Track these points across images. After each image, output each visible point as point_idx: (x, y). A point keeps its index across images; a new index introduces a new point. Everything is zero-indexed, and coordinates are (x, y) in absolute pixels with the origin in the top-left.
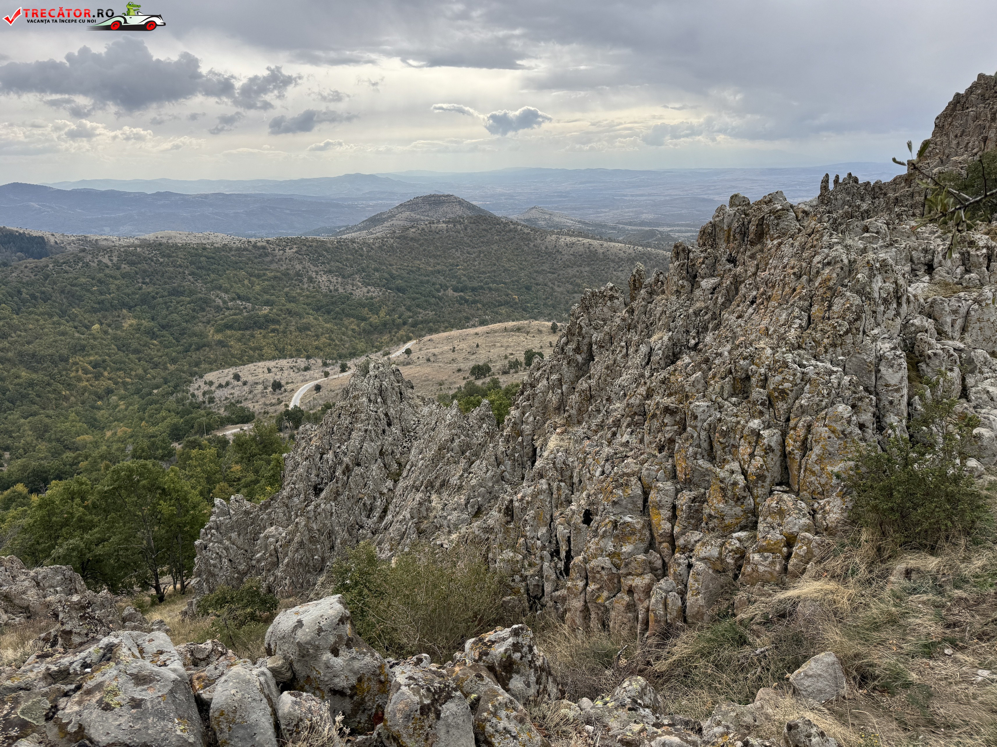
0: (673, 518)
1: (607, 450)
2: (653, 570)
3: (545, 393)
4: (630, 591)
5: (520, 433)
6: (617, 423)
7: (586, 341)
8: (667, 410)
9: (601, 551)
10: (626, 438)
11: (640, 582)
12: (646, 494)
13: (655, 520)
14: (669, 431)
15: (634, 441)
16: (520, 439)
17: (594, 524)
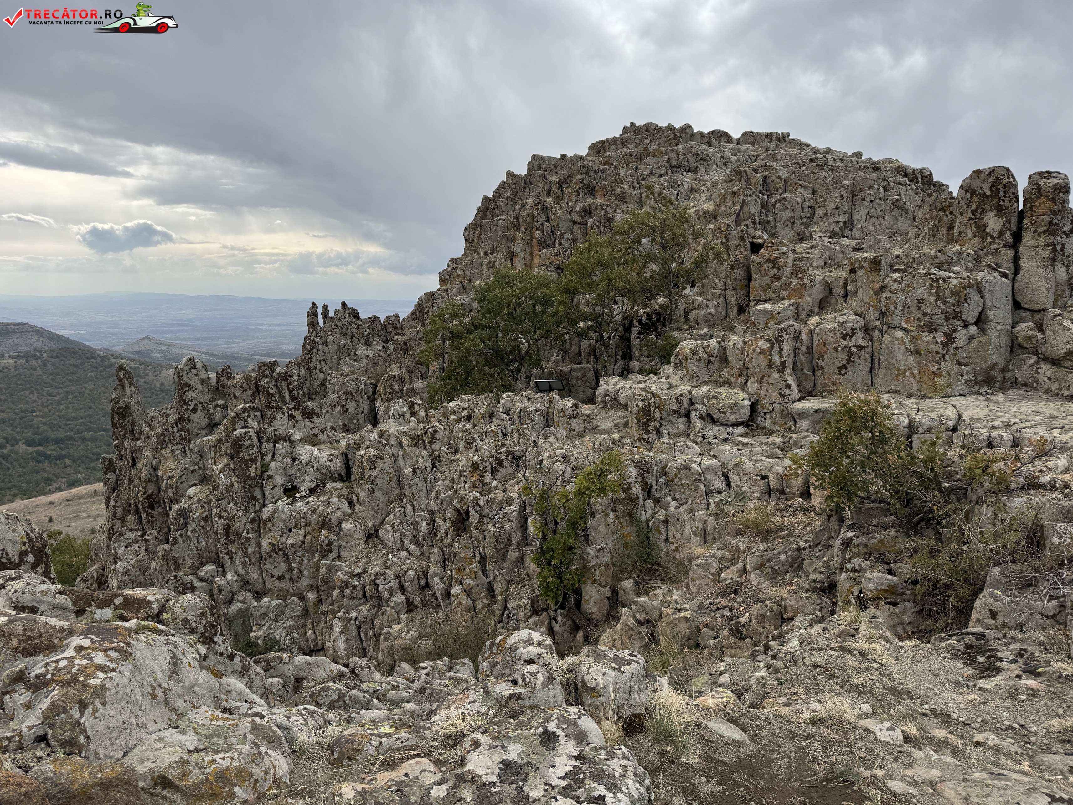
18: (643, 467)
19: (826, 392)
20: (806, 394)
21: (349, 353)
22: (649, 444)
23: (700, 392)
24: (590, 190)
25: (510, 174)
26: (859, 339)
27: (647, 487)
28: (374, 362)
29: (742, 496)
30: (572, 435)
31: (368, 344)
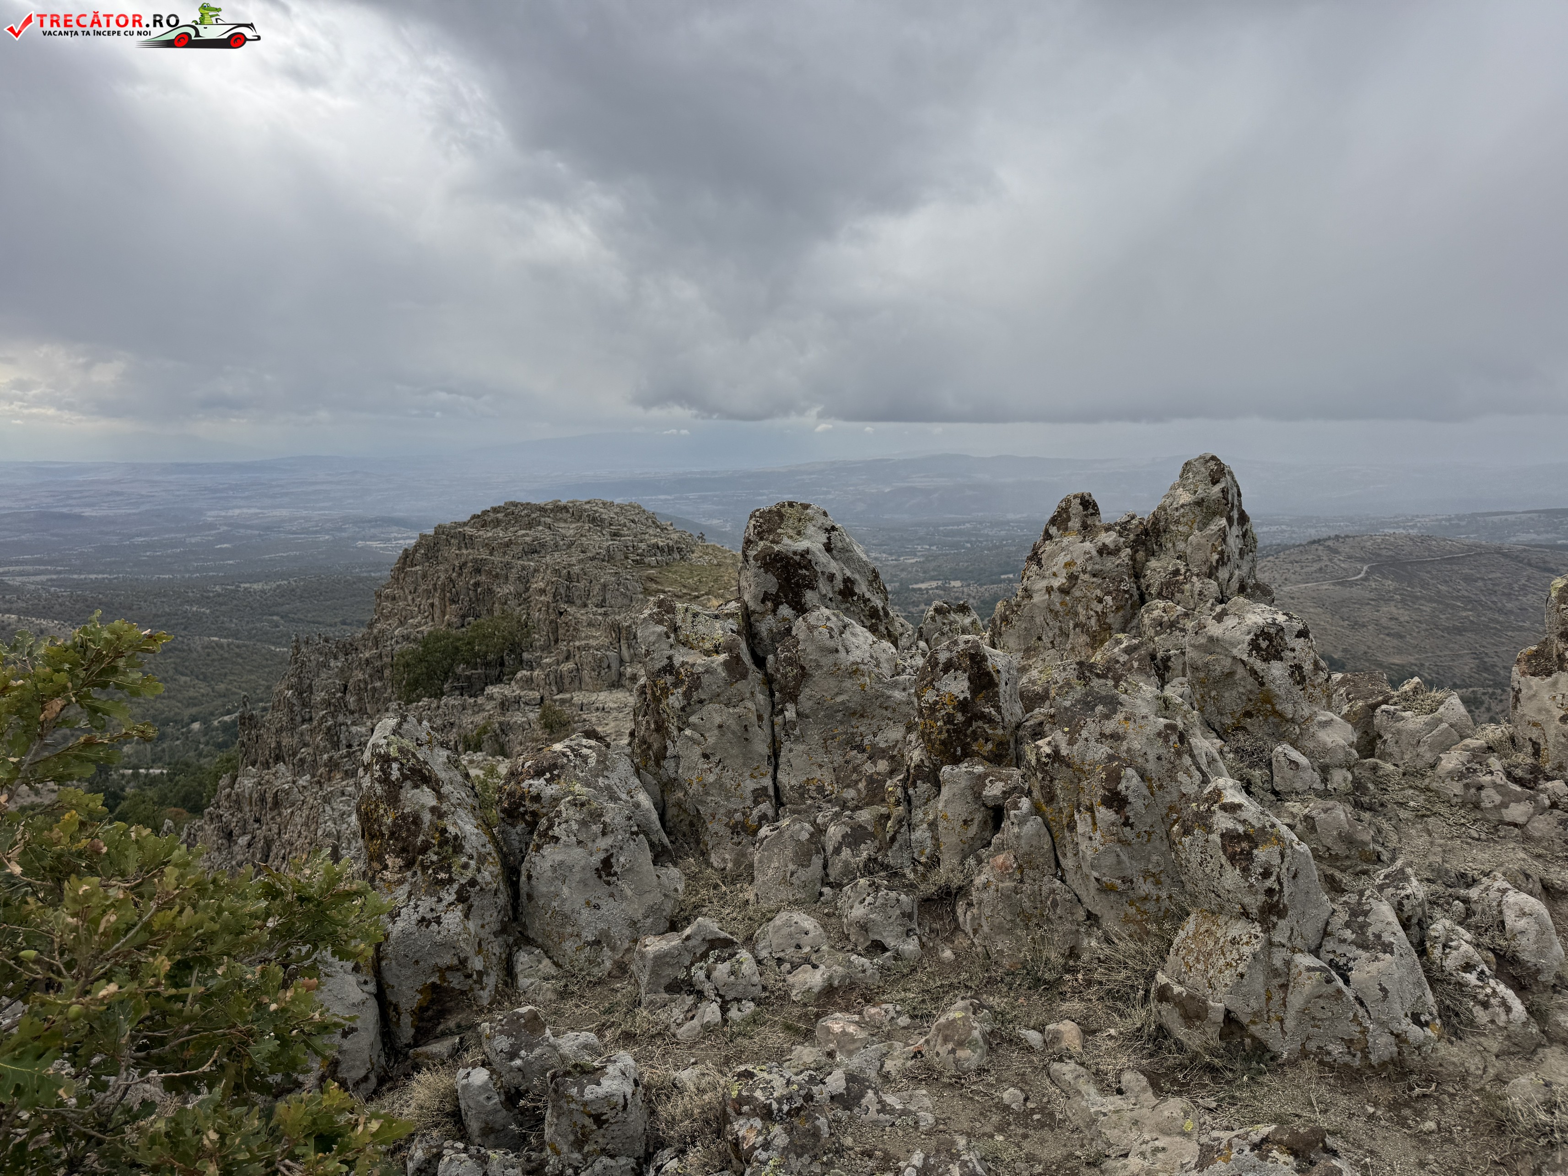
18: (501, 724)
19: (567, 691)
20: (560, 692)
22: (504, 715)
23: (522, 694)
24: (478, 571)
25: (422, 536)
26: (574, 673)
27: (502, 730)
29: (534, 730)
30: (475, 713)
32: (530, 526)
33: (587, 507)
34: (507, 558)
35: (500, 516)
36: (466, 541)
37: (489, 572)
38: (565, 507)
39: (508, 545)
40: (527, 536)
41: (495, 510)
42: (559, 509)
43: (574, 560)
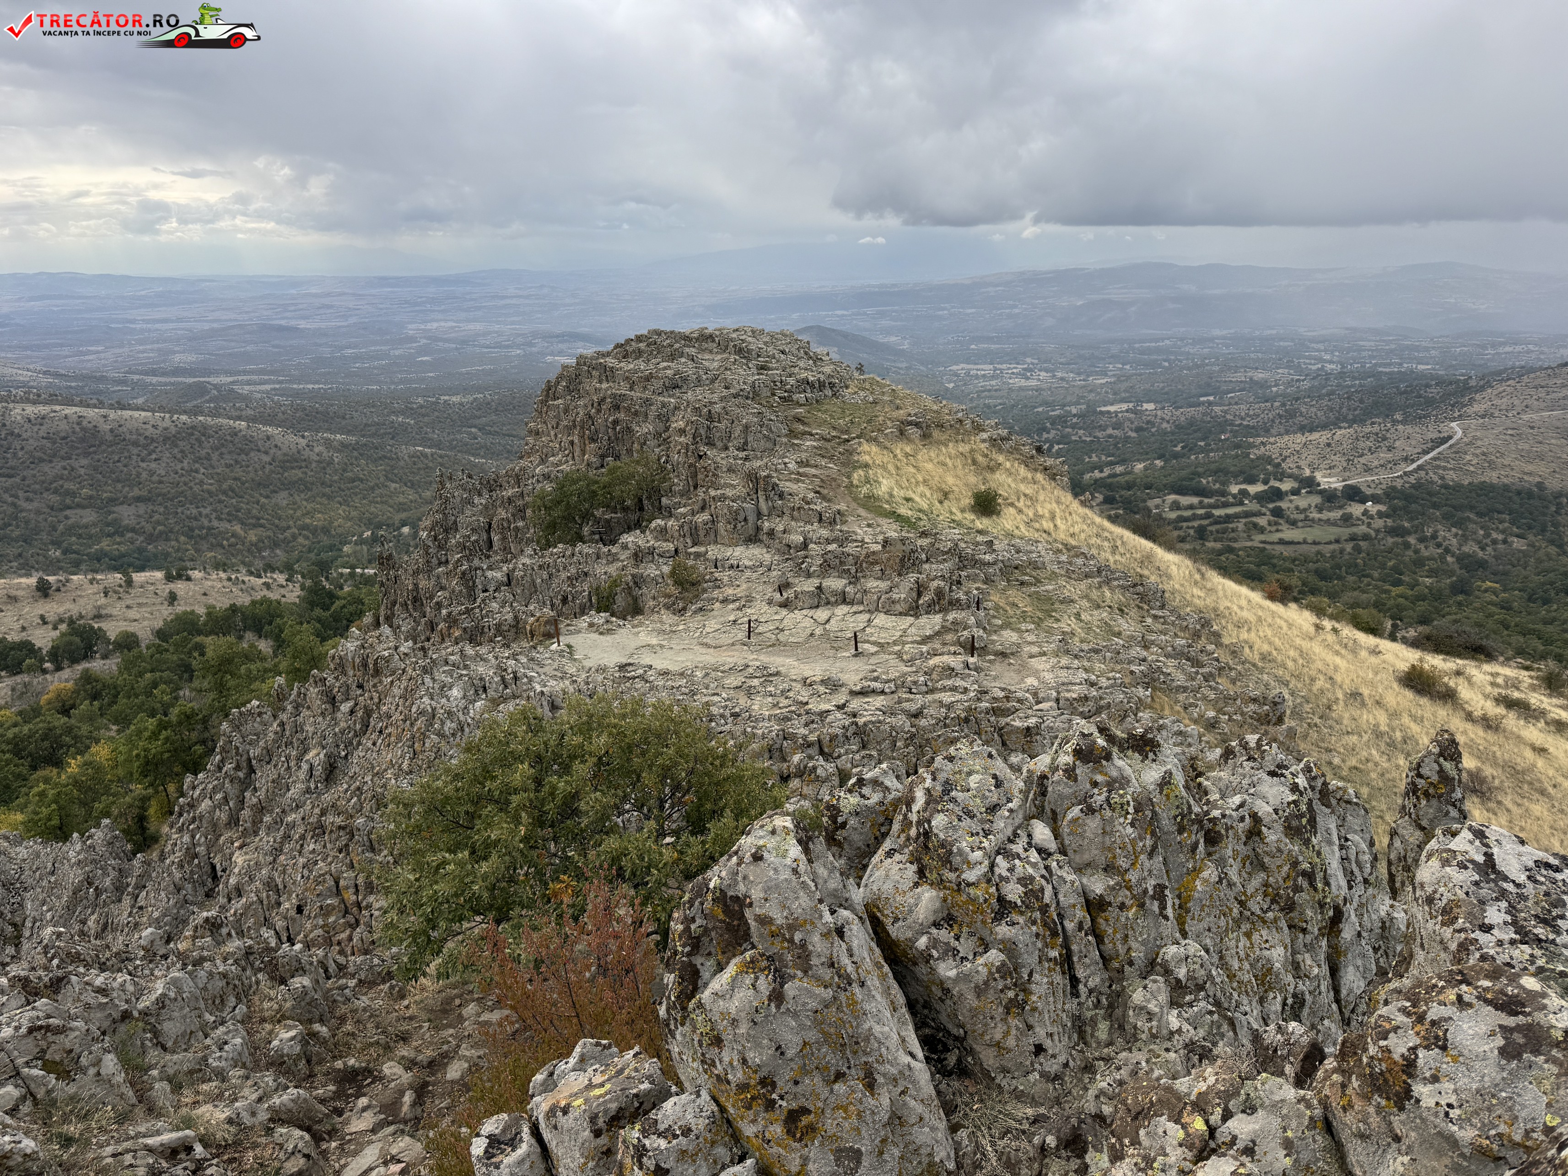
0: (357, 892)
1: (302, 861)
2: (351, 926)
3: (212, 811)
4: (339, 943)
5: (196, 856)
6: (303, 837)
7: (245, 757)
8: (340, 828)
9: (315, 927)
10: (312, 847)
11: (343, 936)
12: (337, 883)
13: (346, 896)
14: (344, 841)
15: (318, 847)
16: (196, 861)
17: (306, 912)
18: (633, 576)
19: (701, 544)
20: (695, 544)
21: (469, 502)
22: (637, 567)
23: (656, 545)
24: (617, 407)
25: (565, 367)
26: (710, 525)
27: (635, 583)
28: (486, 507)
29: (667, 585)
30: (609, 563)
31: (480, 495)
32: (672, 357)
33: (734, 335)
34: (647, 394)
35: (642, 345)
36: (608, 374)
37: (628, 409)
38: (711, 336)
39: (648, 379)
40: (668, 369)
41: (639, 339)
42: (705, 338)
43: (715, 397)
